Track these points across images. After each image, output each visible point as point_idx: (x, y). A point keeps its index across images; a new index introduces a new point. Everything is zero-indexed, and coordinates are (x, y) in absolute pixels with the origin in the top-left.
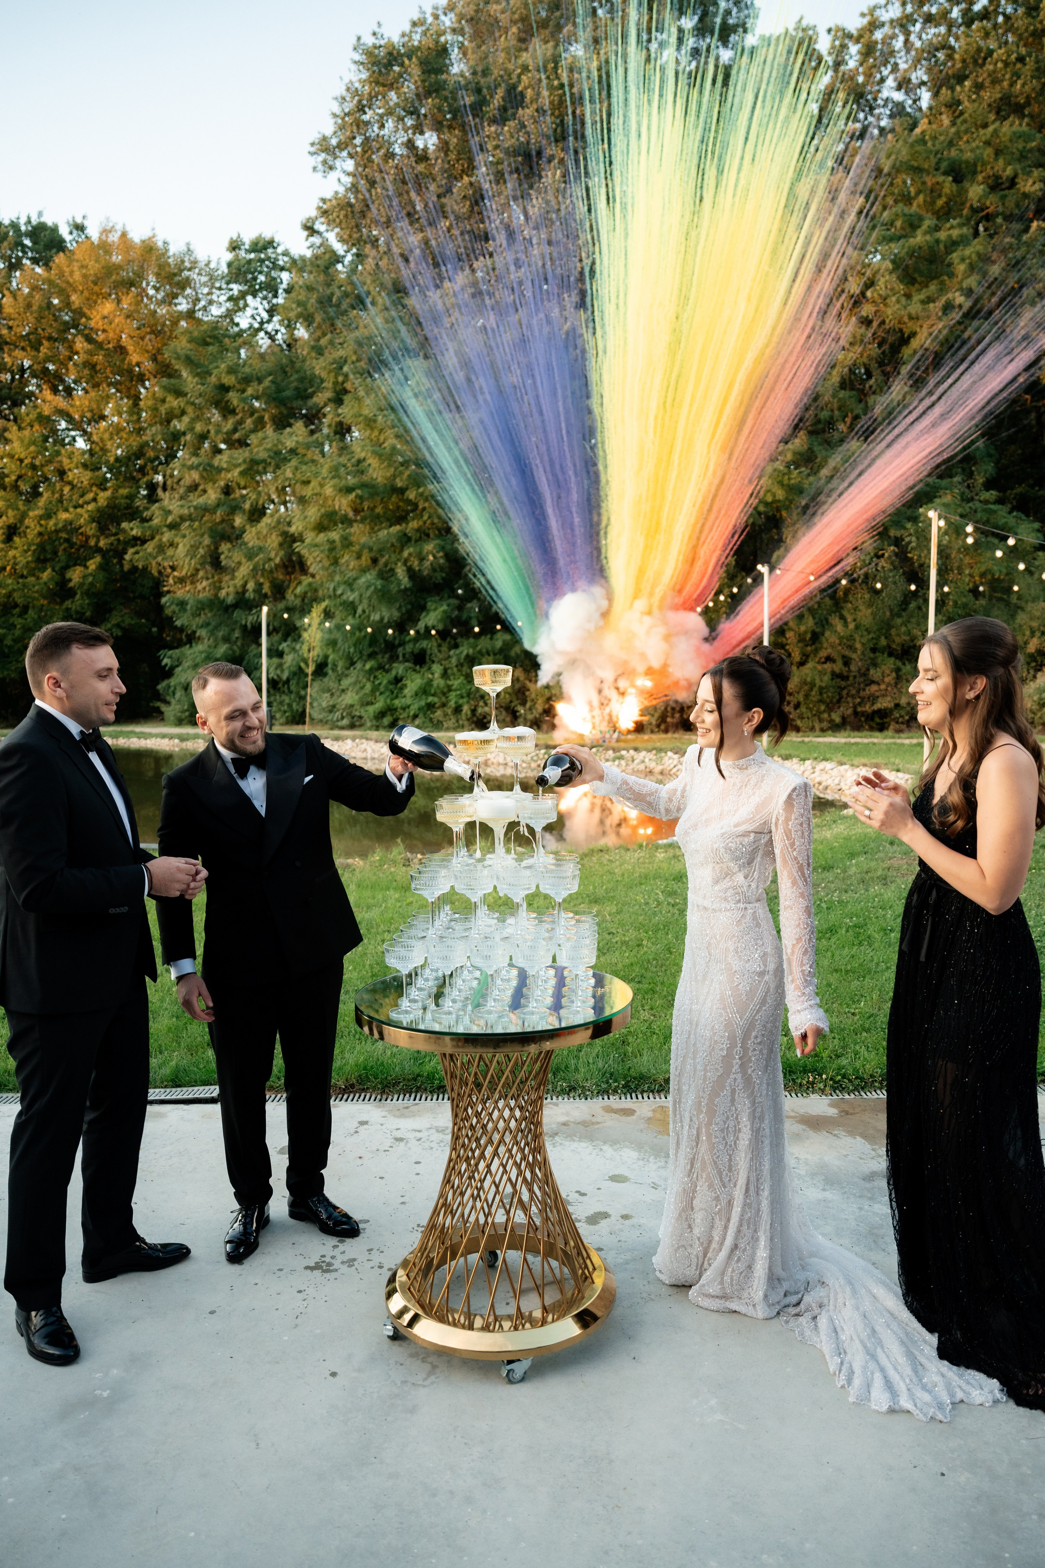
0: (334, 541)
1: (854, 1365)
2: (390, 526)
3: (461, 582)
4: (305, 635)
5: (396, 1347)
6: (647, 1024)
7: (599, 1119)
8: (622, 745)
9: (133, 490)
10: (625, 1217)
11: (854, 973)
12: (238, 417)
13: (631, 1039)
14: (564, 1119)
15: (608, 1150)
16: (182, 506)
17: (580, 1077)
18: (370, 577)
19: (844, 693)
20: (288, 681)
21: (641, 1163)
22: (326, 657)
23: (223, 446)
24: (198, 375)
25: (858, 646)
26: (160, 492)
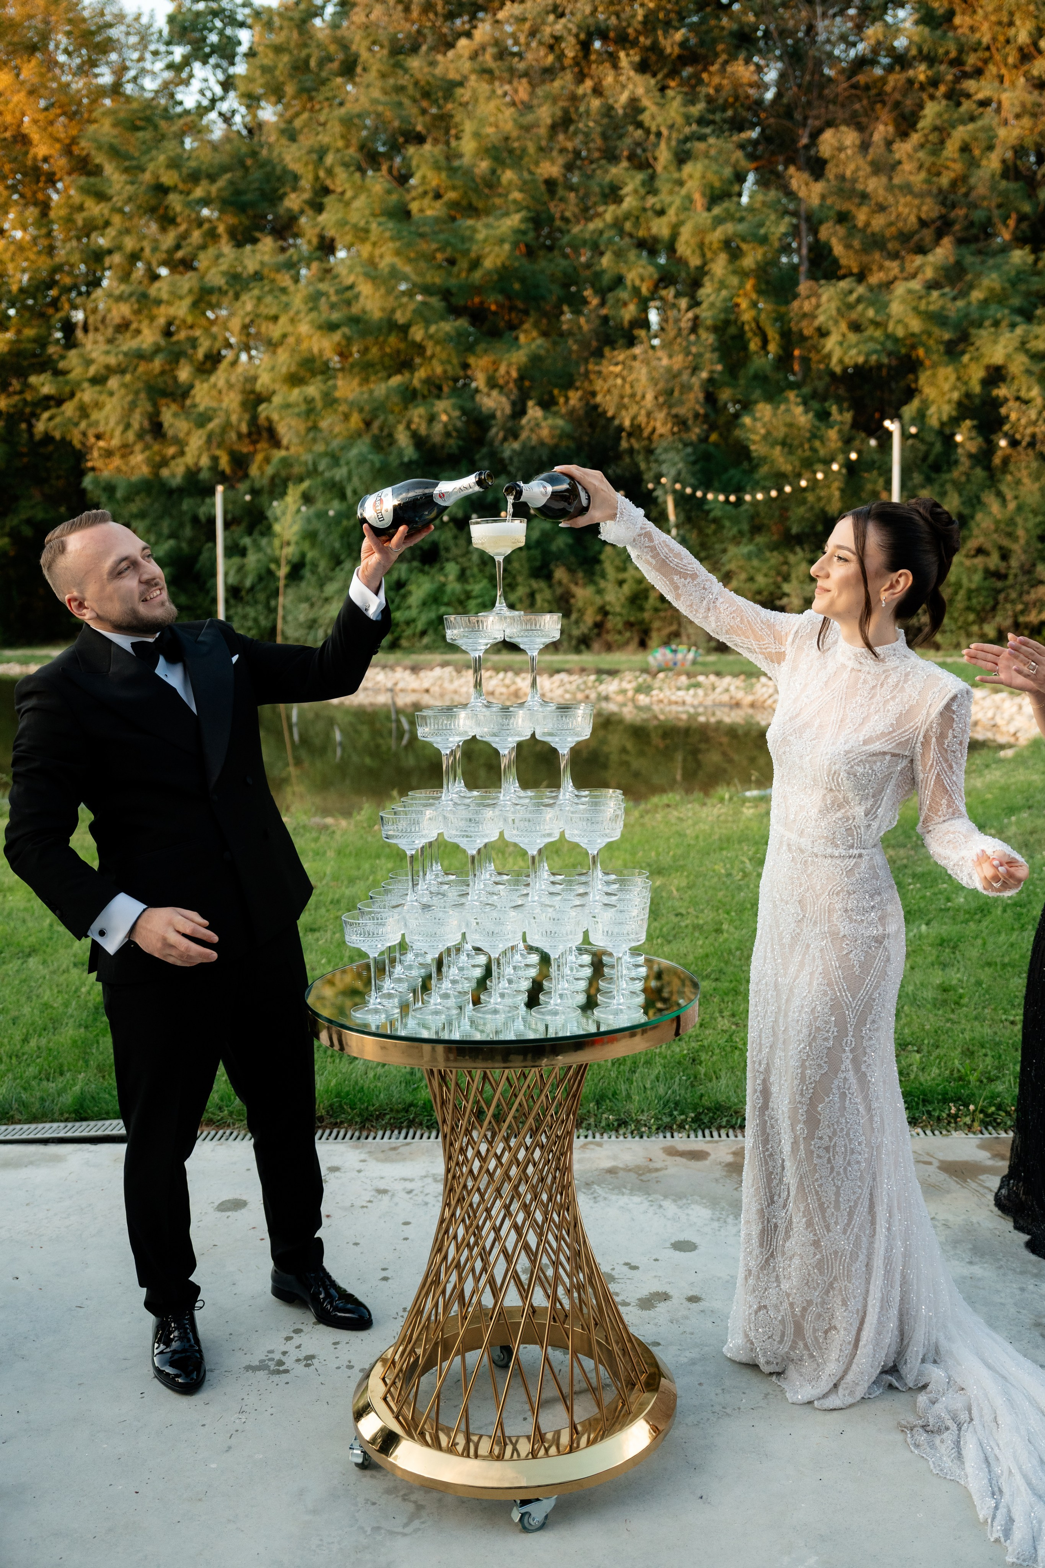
0: (313, 400)
1: (1013, 1510)
2: (389, 377)
3: (485, 450)
4: (277, 528)
5: (367, 1480)
6: (726, 1036)
7: (659, 1165)
8: (699, 668)
9: (43, 331)
10: (693, 1299)
11: (1013, 967)
12: (183, 228)
13: (703, 1056)
14: (608, 1164)
15: (670, 1207)
16: (107, 353)
17: (633, 1107)
18: (362, 447)
19: (1001, 597)
20: (252, 589)
21: (716, 1224)
22: (303, 555)
23: (164, 272)
24: (126, 170)
25: (1021, 532)
26: (79, 333)
